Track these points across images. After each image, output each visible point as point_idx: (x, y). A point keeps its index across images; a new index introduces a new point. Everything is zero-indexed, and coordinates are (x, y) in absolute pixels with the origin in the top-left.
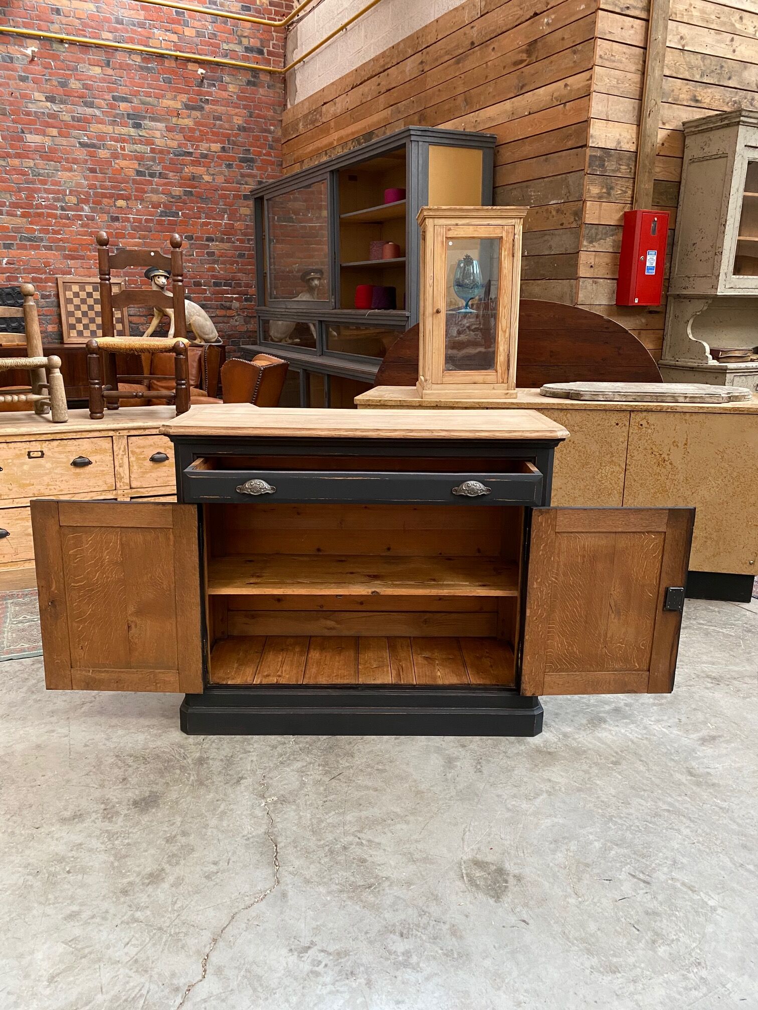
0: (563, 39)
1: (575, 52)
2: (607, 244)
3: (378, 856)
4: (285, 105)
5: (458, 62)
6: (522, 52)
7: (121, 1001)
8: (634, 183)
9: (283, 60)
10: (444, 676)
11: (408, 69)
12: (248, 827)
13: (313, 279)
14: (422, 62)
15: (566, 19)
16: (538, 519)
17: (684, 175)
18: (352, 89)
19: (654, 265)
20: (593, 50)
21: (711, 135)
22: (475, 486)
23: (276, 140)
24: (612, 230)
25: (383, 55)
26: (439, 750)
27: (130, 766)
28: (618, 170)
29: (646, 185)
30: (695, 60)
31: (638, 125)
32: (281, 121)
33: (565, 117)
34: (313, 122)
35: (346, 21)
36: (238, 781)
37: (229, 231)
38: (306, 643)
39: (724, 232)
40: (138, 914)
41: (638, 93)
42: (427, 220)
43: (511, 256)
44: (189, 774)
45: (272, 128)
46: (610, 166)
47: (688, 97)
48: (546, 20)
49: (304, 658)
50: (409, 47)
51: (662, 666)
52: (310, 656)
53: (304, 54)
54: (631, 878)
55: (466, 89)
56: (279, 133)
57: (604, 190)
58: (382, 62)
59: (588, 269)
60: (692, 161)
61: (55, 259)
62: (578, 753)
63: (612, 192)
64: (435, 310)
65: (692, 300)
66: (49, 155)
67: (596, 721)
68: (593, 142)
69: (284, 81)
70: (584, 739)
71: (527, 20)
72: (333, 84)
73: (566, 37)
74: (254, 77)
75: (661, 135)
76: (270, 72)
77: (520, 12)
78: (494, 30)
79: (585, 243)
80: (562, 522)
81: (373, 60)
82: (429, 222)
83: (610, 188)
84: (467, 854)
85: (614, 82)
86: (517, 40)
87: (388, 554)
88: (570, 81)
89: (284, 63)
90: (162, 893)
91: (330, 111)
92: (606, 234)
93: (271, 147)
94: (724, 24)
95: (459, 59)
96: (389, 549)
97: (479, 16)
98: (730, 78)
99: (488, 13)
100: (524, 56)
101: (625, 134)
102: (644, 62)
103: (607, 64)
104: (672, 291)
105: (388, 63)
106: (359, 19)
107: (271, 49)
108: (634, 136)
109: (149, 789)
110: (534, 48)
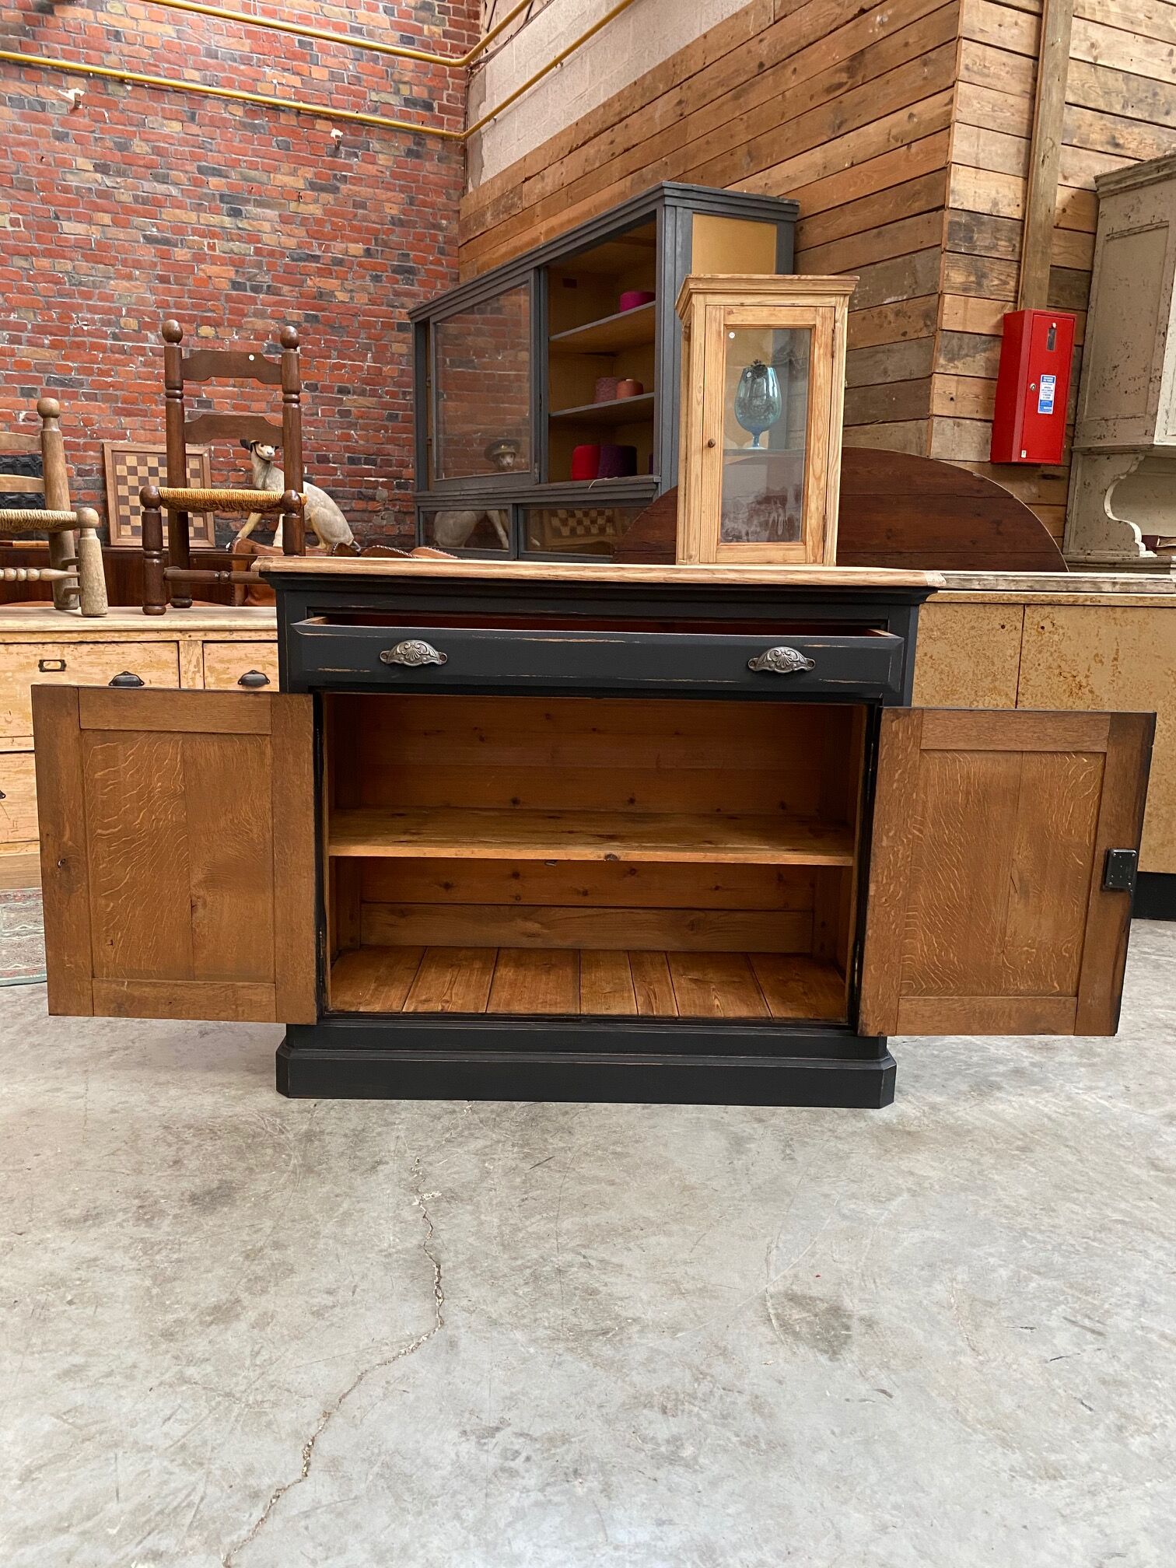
0: (906, 44)
1: (925, 64)
2: (978, 364)
3: (619, 1285)
4: (465, 188)
5: (736, 97)
6: (841, 70)
7: (152, 1513)
8: (1019, 268)
9: (462, 120)
10: (725, 1005)
11: (657, 116)
12: (389, 1237)
13: (503, 455)
14: (680, 102)
15: (911, 14)
16: (891, 726)
17: (1097, 260)
18: (570, 152)
19: (1052, 398)
20: (955, 57)
21: (1140, 193)
22: (787, 654)
23: (449, 241)
24: (984, 342)
25: (620, 95)
26: (717, 1126)
27: (187, 1143)
28: (994, 247)
29: (1038, 274)
30: (1116, 82)
31: (1026, 179)
32: (458, 212)
33: (913, 163)
34: (507, 209)
35: (562, 51)
36: (374, 1168)
37: (374, 379)
38: (493, 957)
39: (1164, 345)
40: (191, 1371)
41: (1025, 127)
42: (694, 297)
43: (829, 356)
44: (288, 1155)
45: (444, 222)
46: (982, 239)
47: (1104, 138)
48: (878, 19)
49: (488, 978)
50: (660, 81)
51: (1100, 989)
52: (498, 974)
53: (496, 106)
54: (1068, 1325)
55: (750, 137)
56: (455, 228)
57: (972, 279)
58: (617, 107)
59: (948, 402)
60: (1111, 237)
61: (100, 414)
62: (958, 1134)
63: (985, 282)
64: (706, 442)
65: (1113, 457)
66: (95, 254)
67: (984, 1088)
68: (955, 201)
69: (464, 151)
70: (967, 1112)
71: (848, 22)
72: (539, 148)
73: (911, 41)
74: (418, 144)
75: (1062, 195)
76: (443, 138)
77: (838, 10)
78: (797, 42)
79: (942, 361)
80: (933, 735)
81: (604, 105)
82: (697, 300)
83: (981, 276)
84: (776, 1284)
85: (988, 108)
86: (835, 52)
87: (631, 808)
88: (916, 109)
89: (465, 123)
90: (234, 1338)
91: (536, 188)
92: (975, 347)
93: (442, 252)
94: (1158, 28)
95: (739, 91)
96: (632, 801)
97: (772, 22)
98: (1167, 113)
99: (785, 16)
100: (843, 77)
101: (1006, 191)
102: (1035, 79)
103: (977, 79)
104: (1082, 443)
105: (626, 109)
106: (582, 46)
107: (445, 102)
108: (1020, 194)
109: (219, 1177)
110: (860, 63)
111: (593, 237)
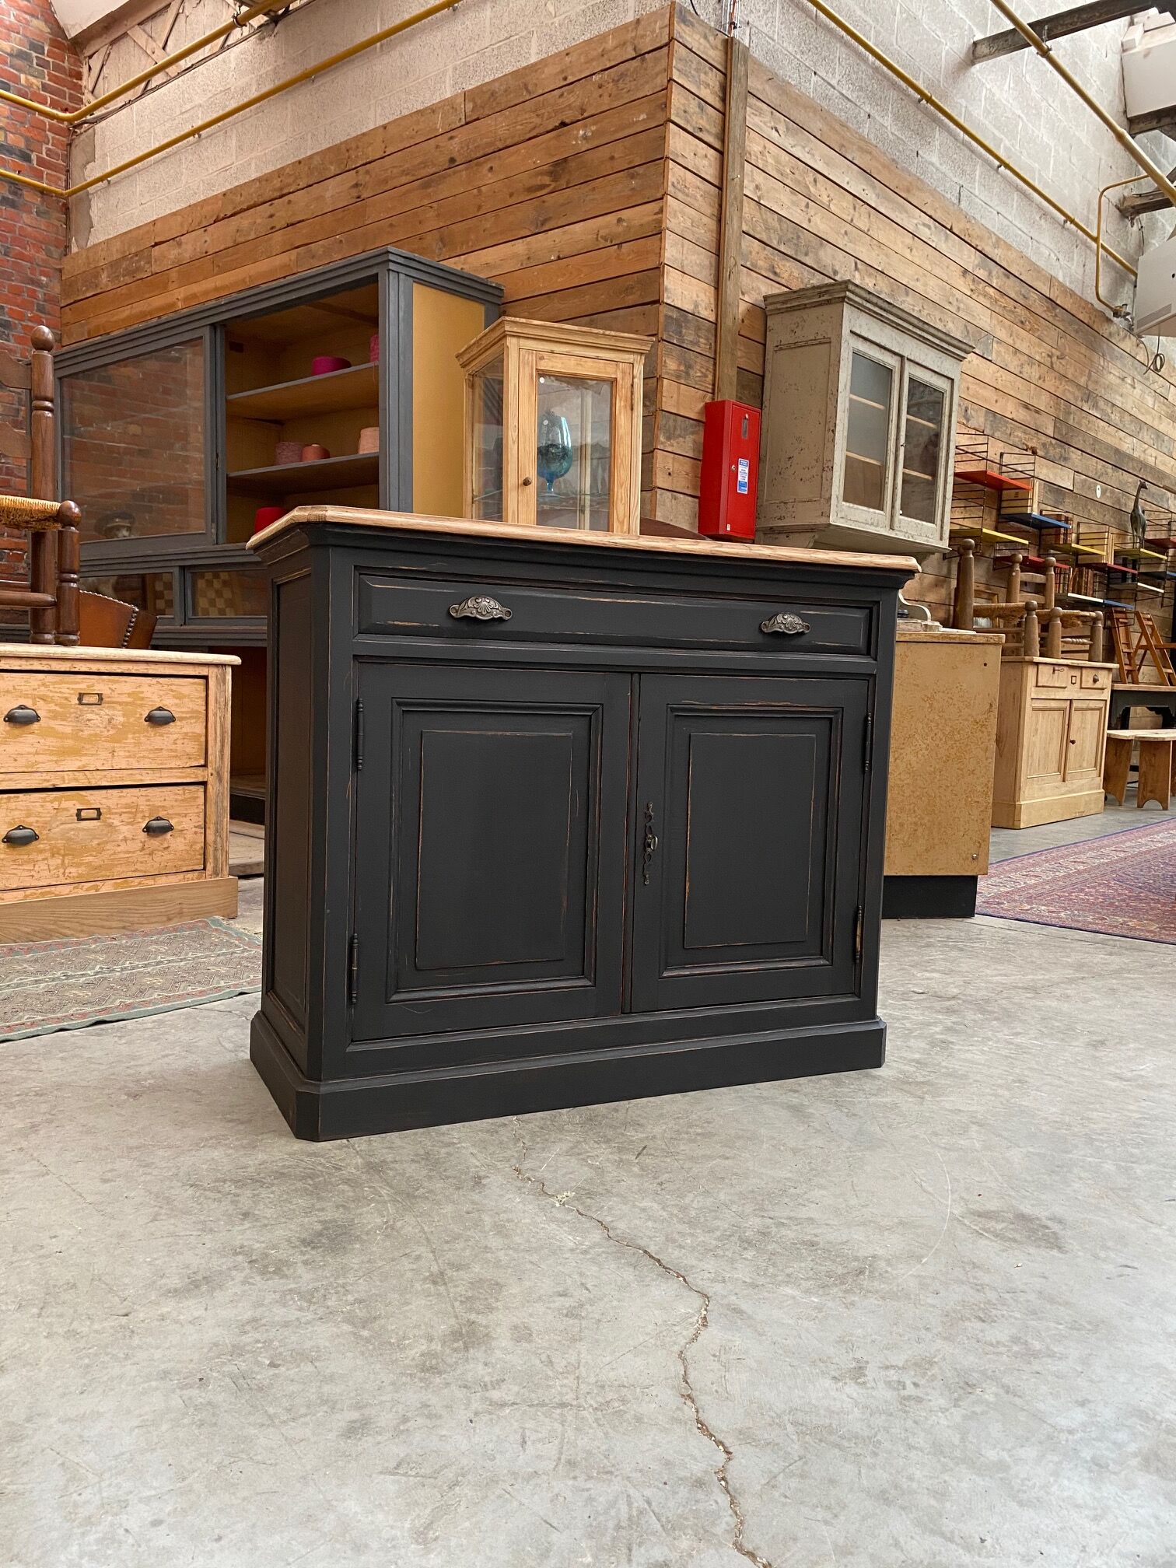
0: (612, 158)
1: (632, 177)
2: (688, 445)
3: (827, 1234)
4: (68, 247)
5: (426, 186)
6: (541, 174)
8: (715, 364)
9: (64, 177)
11: (328, 195)
12: (567, 1237)
13: (118, 528)
14: (356, 185)
15: (616, 131)
17: (768, 367)
18: (215, 222)
19: (746, 480)
20: (663, 174)
21: (804, 314)
23: (49, 299)
24: (692, 426)
25: (279, 172)
27: (237, 1195)
28: (697, 344)
29: (729, 373)
30: (773, 221)
31: (717, 289)
32: (60, 271)
33: (628, 260)
34: (131, 273)
35: (200, 123)
36: (478, 1183)
39: (833, 440)
40: (495, 1395)
41: (714, 245)
42: (509, 339)
43: (629, 408)
44: (370, 1187)
45: (43, 278)
46: (689, 335)
47: (766, 265)
48: (581, 132)
50: (331, 163)
53: (109, 170)
55: (442, 224)
56: (56, 289)
57: (682, 368)
58: (277, 183)
59: (667, 476)
60: (779, 348)
63: (691, 372)
64: (521, 481)
65: (791, 536)
68: (668, 298)
69: (66, 209)
71: (548, 132)
72: (174, 214)
73: (616, 156)
74: (15, 193)
75: (742, 307)
76: (43, 192)
77: (538, 121)
78: (492, 144)
79: (662, 439)
81: (259, 179)
82: (511, 342)
83: (689, 367)
84: (954, 1207)
85: (689, 223)
86: (532, 159)
88: (625, 214)
89: (66, 181)
90: (508, 1355)
91: (171, 253)
92: (685, 430)
93: (41, 309)
94: (798, 182)
95: (428, 182)
97: (463, 122)
98: (806, 254)
99: (478, 119)
100: (547, 180)
101: (702, 296)
102: (720, 206)
103: (680, 196)
104: (763, 523)
105: (289, 185)
106: (226, 121)
107: (44, 156)
108: (712, 301)
109: (314, 1219)
110: (563, 170)
111: (294, 296)
